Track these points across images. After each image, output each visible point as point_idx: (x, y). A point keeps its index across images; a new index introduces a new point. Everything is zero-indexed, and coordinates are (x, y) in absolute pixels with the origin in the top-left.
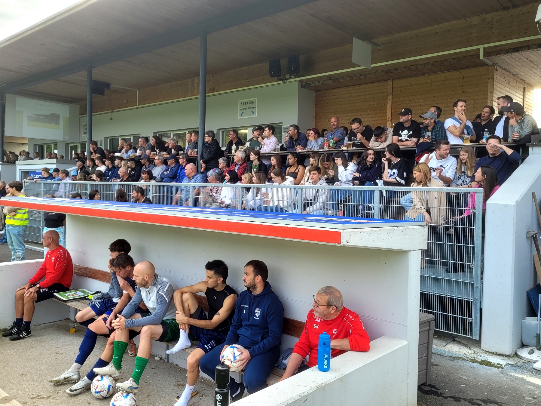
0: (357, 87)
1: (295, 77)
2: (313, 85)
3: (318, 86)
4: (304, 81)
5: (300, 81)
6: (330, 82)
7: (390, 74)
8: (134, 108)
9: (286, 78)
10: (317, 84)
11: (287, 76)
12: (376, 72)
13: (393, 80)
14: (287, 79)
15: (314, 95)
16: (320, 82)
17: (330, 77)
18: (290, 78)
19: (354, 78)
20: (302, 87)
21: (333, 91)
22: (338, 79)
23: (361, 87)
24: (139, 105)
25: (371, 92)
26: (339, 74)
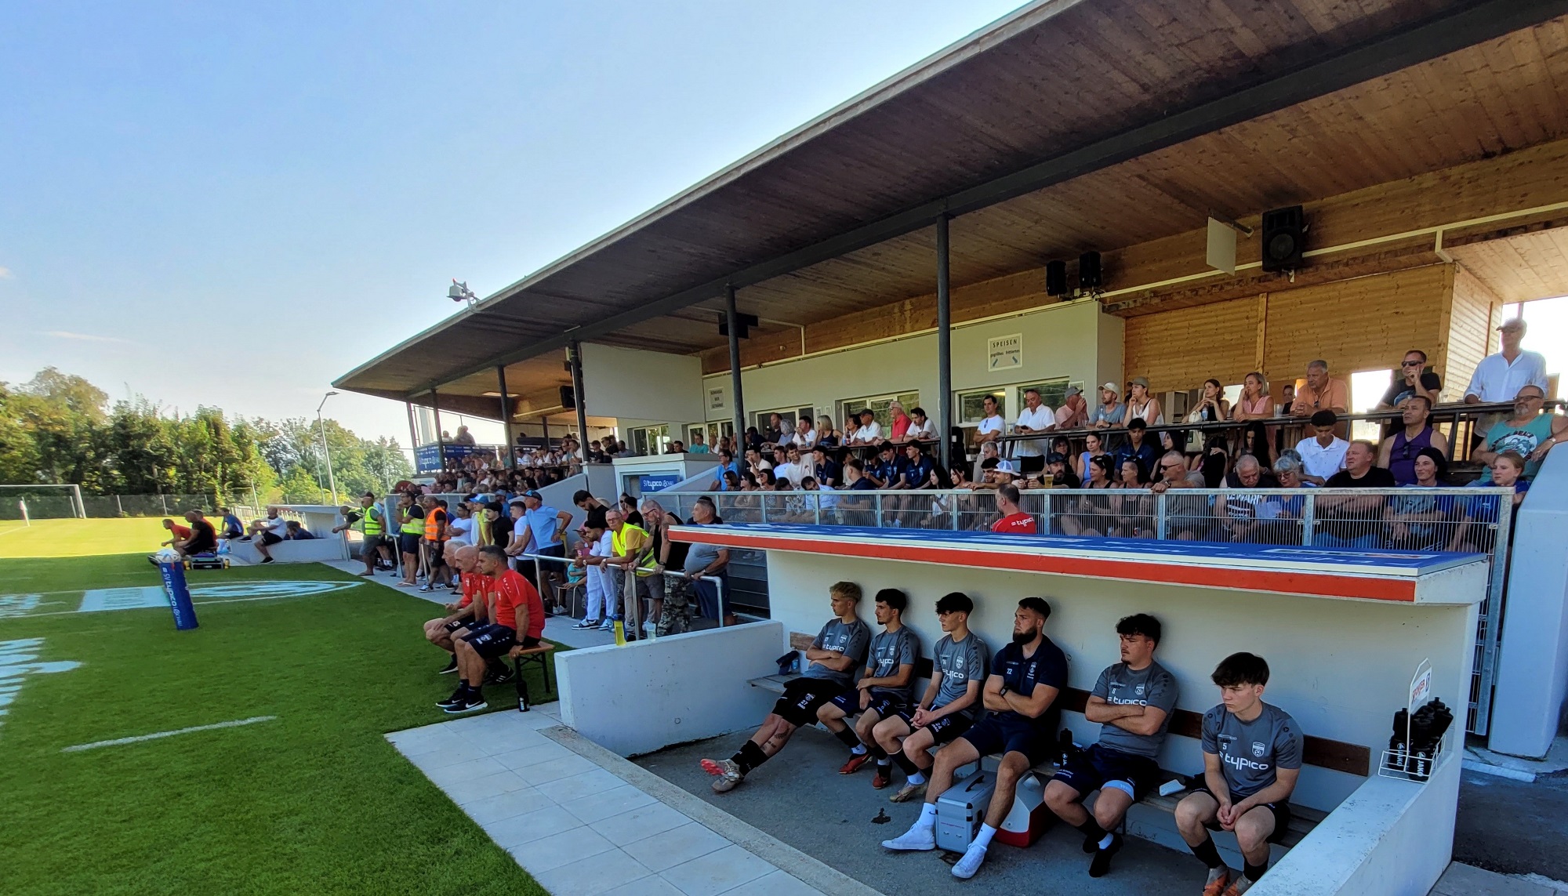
0: (1201, 309)
1: (1091, 294)
2: (1123, 307)
3: (1132, 309)
4: (1108, 300)
5: (1100, 299)
6: (1156, 301)
7: (1266, 283)
8: (799, 360)
9: (1075, 295)
10: (1132, 305)
11: (1077, 292)
12: (1240, 281)
13: (1268, 293)
14: (1075, 298)
15: (1123, 325)
17: (1155, 292)
18: (1081, 296)
19: (1201, 292)
20: (1103, 311)
21: (1157, 316)
22: (1170, 294)
23: (1208, 308)
24: (807, 353)
25: (1227, 317)
26: (1172, 285)
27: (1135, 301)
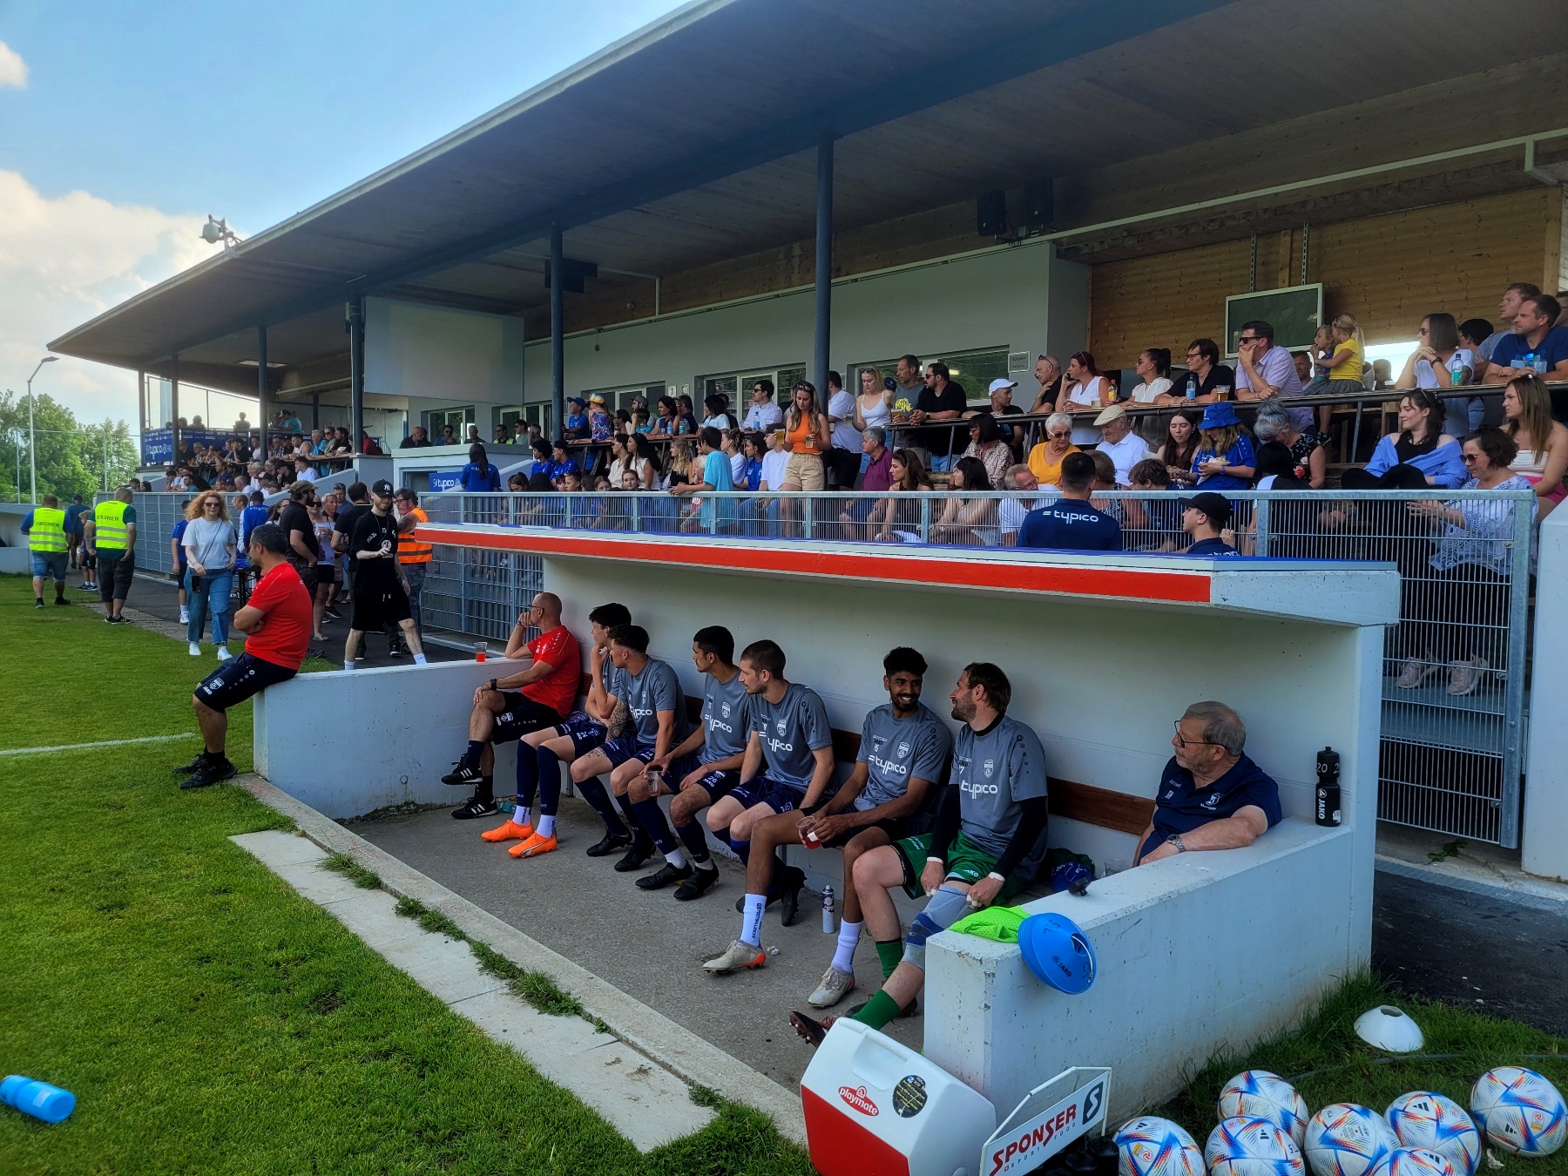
1: (1041, 234)
2: (1086, 250)
3: (1099, 255)
4: (1065, 242)
5: (1054, 241)
6: (1130, 242)
7: (1285, 216)
8: (651, 322)
9: (1020, 235)
10: (1097, 248)
11: (1022, 232)
12: (1248, 213)
13: (1292, 230)
14: (1020, 239)
15: (1088, 275)
16: (1106, 244)
17: (1129, 229)
18: (1026, 237)
19: (1191, 229)
20: (1058, 257)
21: (1138, 263)
22: (1150, 233)
23: (1209, 251)
24: (660, 313)
25: (1236, 263)
26: (1153, 220)
27: (1102, 243)
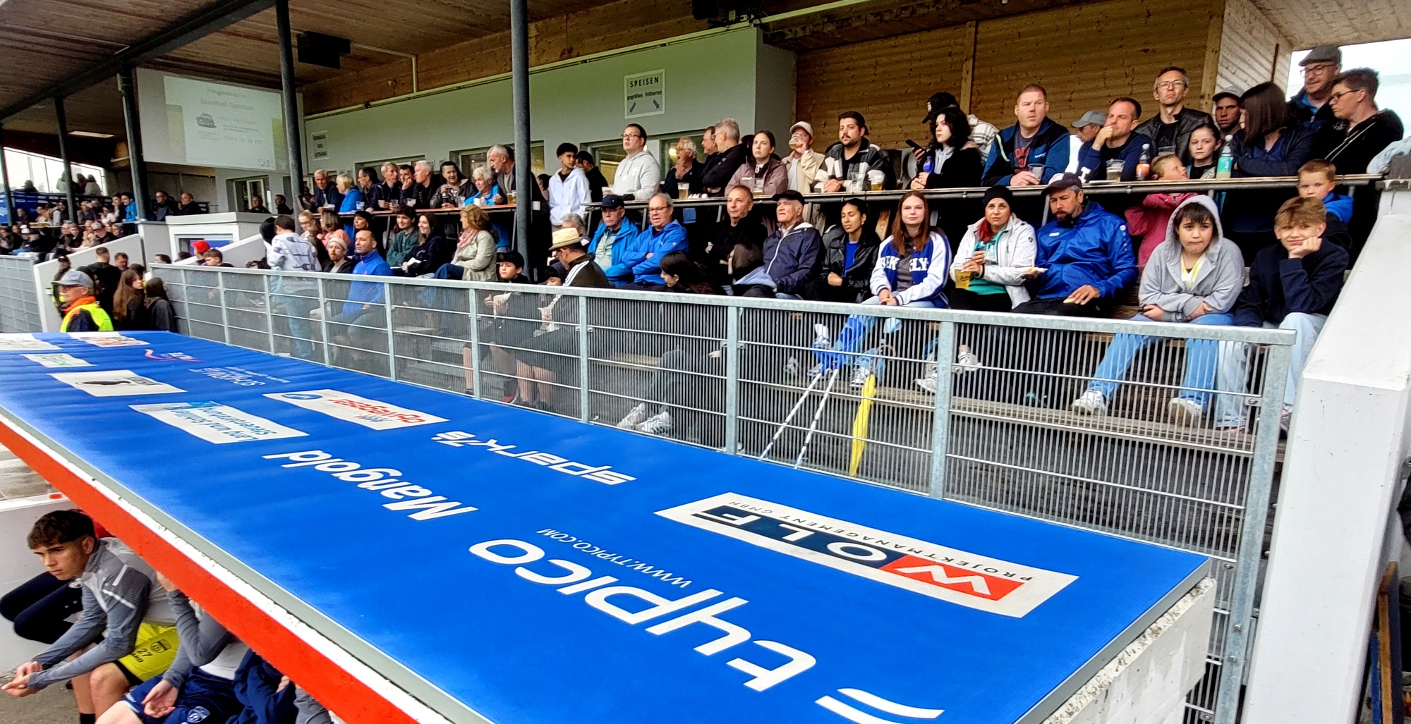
0: (892, 42)
1: (750, 19)
2: (790, 36)
3: (800, 38)
4: (771, 26)
5: (761, 25)
6: (830, 28)
8: (410, 98)
9: (730, 19)
10: (800, 34)
11: (732, 16)
13: (978, 22)
14: (731, 23)
16: (808, 29)
18: (737, 21)
19: (887, 17)
21: (836, 51)
22: (847, 20)
23: (901, 41)
24: (418, 90)
25: (925, 53)
